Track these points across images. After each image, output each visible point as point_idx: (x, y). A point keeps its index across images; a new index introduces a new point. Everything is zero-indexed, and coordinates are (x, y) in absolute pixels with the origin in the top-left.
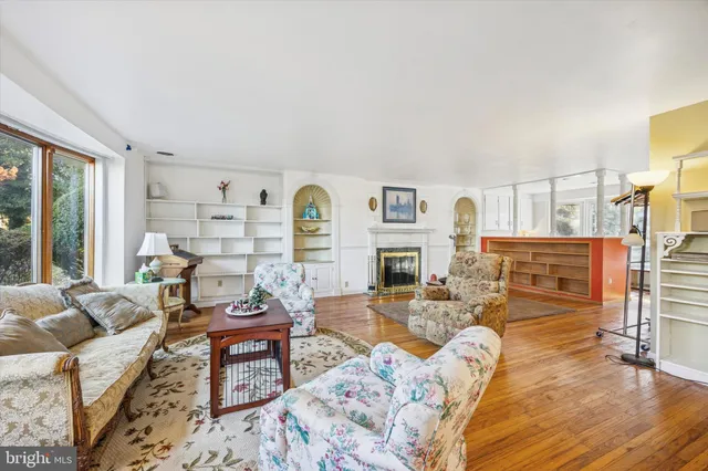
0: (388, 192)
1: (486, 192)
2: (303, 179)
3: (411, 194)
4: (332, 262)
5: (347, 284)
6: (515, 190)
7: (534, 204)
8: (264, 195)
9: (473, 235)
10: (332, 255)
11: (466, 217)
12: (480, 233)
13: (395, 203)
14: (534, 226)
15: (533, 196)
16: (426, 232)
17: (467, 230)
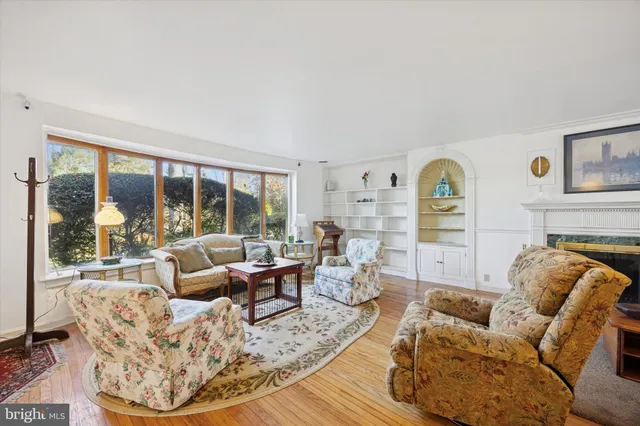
0: (575, 143)
2: (429, 154)
4: (465, 246)
5: (487, 278)
8: (394, 178)
10: (466, 238)
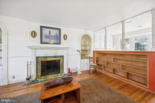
0: (43, 29)
1: (95, 33)
3: (58, 31)
6: (106, 30)
7: (114, 39)
9: (90, 50)
11: (87, 43)
12: (93, 49)
13: (48, 34)
14: (114, 47)
15: (113, 36)
16: (67, 49)
17: (88, 48)
